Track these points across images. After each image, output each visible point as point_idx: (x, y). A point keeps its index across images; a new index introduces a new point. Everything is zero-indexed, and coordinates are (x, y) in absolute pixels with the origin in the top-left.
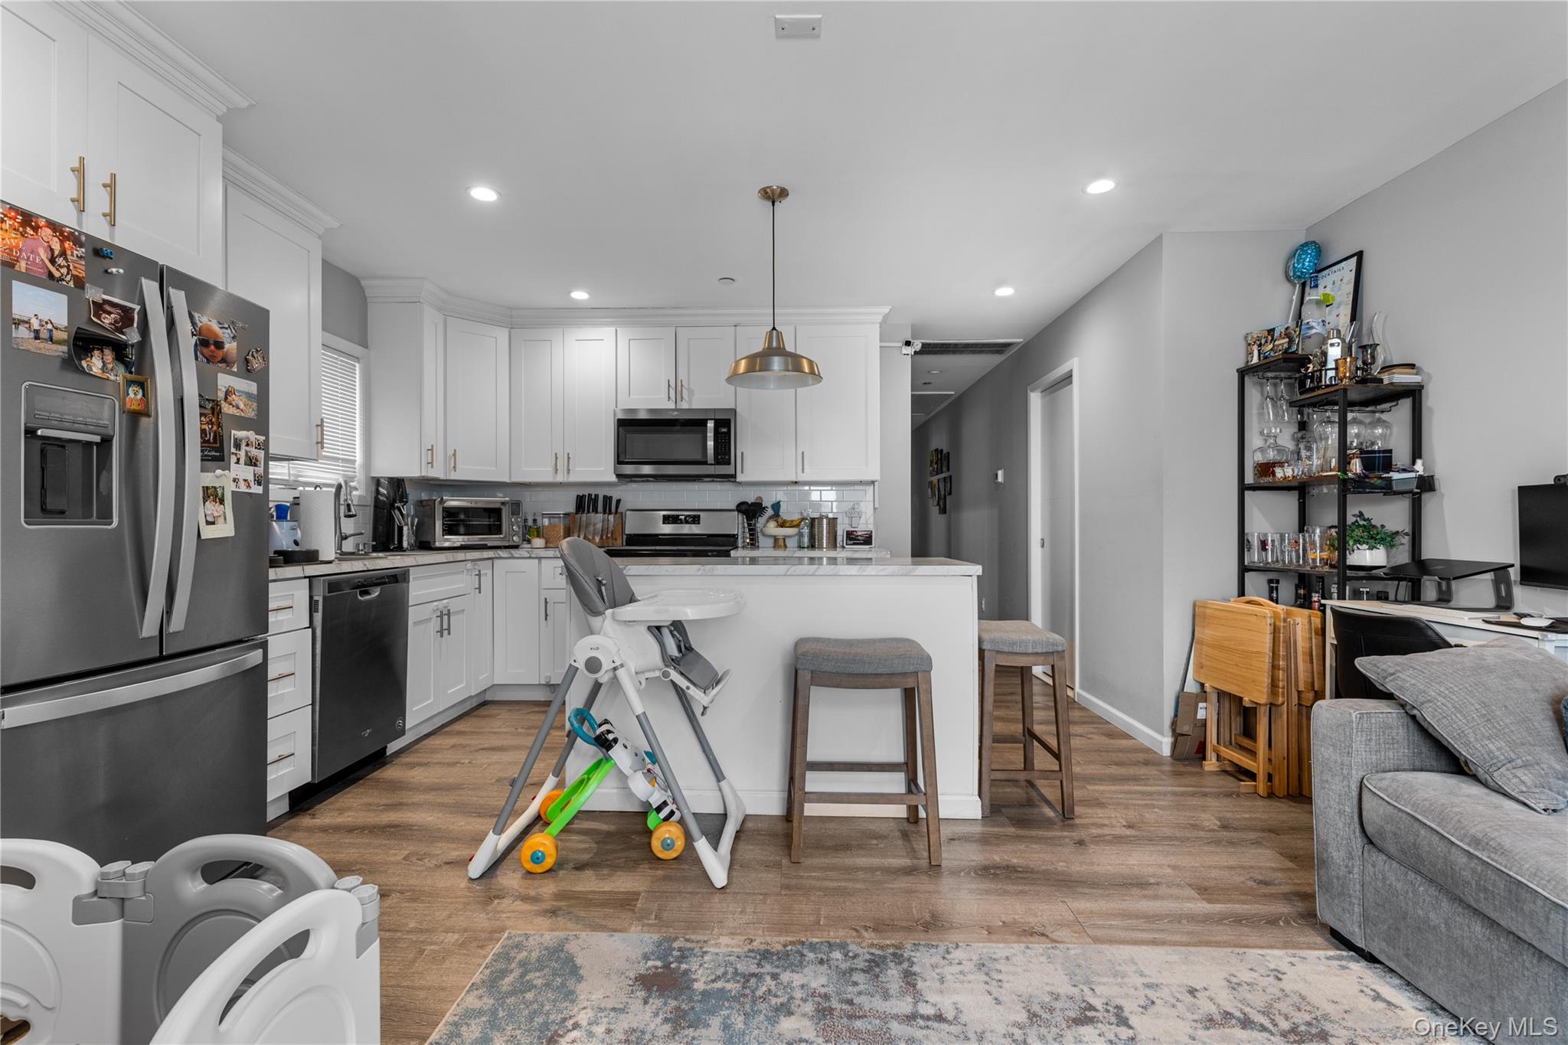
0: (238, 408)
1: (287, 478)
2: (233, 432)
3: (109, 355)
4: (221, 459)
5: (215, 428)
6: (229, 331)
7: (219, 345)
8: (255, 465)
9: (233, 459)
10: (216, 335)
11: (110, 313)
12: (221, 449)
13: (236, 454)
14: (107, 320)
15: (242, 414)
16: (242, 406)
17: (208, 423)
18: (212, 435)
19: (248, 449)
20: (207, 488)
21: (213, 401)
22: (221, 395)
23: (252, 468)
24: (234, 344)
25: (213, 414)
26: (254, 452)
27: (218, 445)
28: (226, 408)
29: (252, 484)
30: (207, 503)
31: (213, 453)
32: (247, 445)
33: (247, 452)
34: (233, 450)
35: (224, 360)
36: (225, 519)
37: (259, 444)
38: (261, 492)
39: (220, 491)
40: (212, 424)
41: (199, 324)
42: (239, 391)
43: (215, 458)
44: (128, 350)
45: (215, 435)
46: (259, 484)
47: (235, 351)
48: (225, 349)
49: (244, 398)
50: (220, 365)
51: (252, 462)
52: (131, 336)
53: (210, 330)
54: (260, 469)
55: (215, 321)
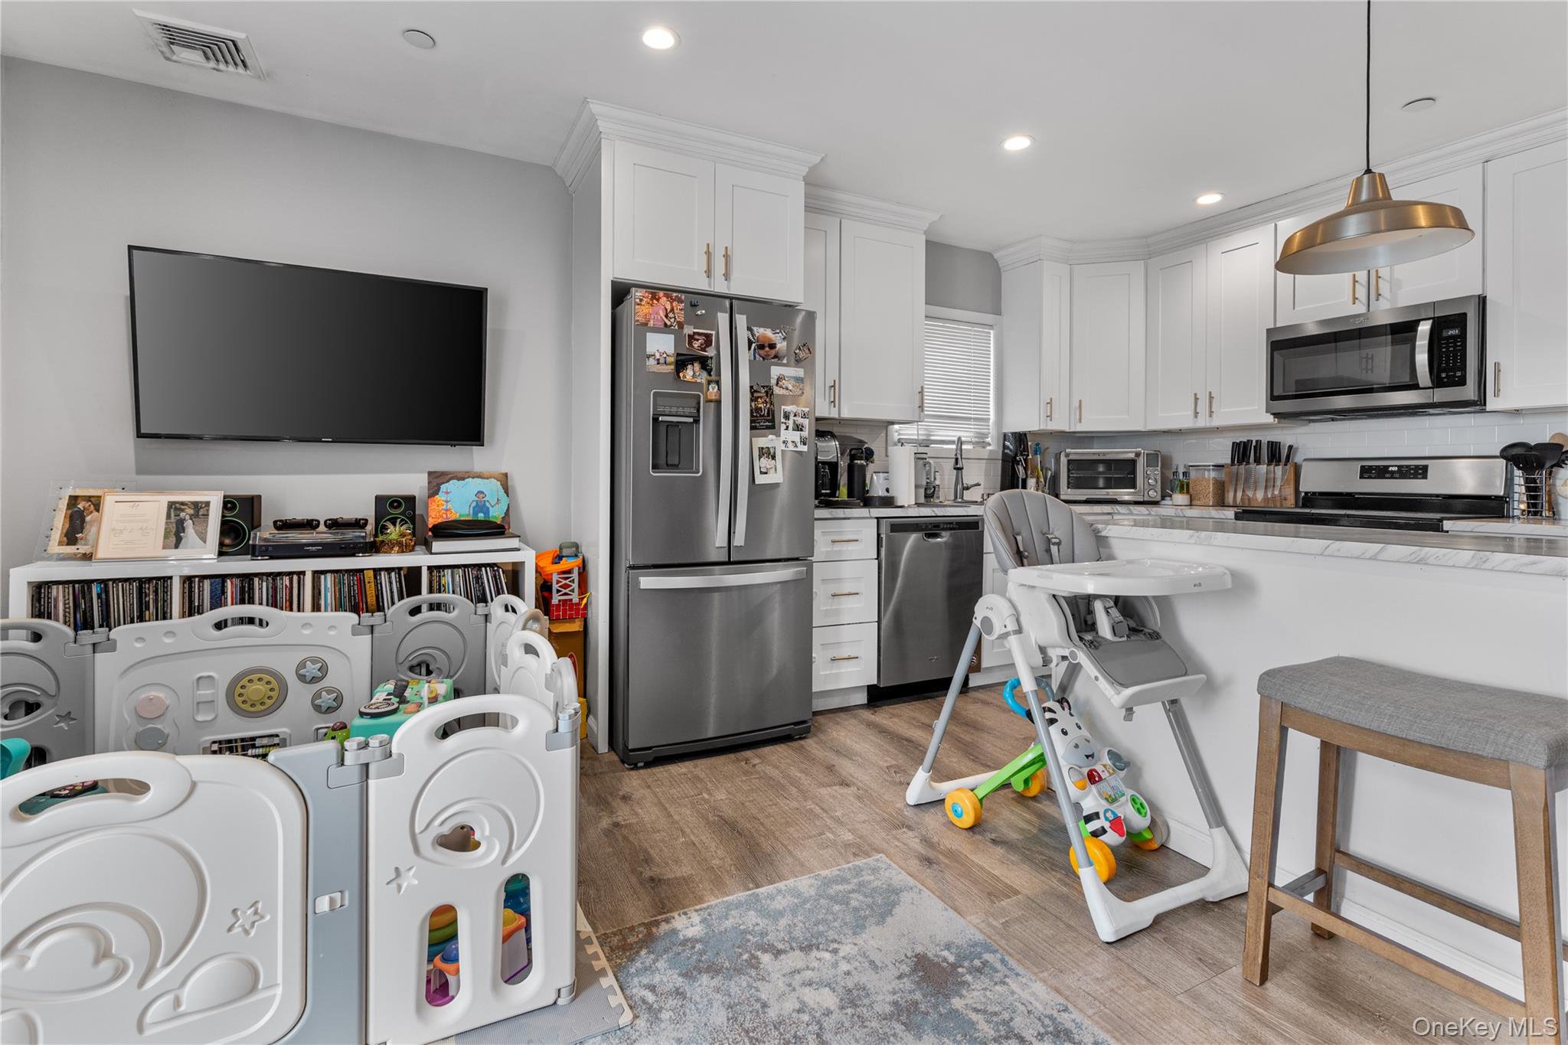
0: (787, 389)
1: (916, 437)
2: (783, 407)
3: (697, 366)
4: (773, 427)
5: (768, 406)
7: (772, 346)
8: (801, 430)
9: (783, 427)
10: (770, 339)
11: (698, 340)
12: (773, 420)
13: (785, 423)
14: (696, 344)
15: (790, 393)
16: (790, 387)
17: (763, 403)
19: (795, 418)
20: (762, 448)
21: (767, 387)
22: (773, 382)
23: (799, 433)
24: (785, 343)
25: (767, 396)
26: (800, 420)
27: (771, 418)
28: (777, 390)
29: (798, 444)
30: (762, 459)
31: (767, 424)
32: (795, 415)
33: (794, 421)
34: (783, 420)
35: (776, 357)
36: (776, 470)
37: (805, 414)
38: (806, 450)
39: (772, 451)
40: (766, 403)
41: (757, 334)
42: (788, 377)
43: (768, 428)
44: (709, 361)
45: (768, 411)
46: (805, 444)
47: (785, 348)
48: (777, 349)
49: (792, 382)
50: (773, 360)
51: (798, 428)
52: (711, 352)
53: (765, 337)
54: (805, 434)
55: (770, 330)
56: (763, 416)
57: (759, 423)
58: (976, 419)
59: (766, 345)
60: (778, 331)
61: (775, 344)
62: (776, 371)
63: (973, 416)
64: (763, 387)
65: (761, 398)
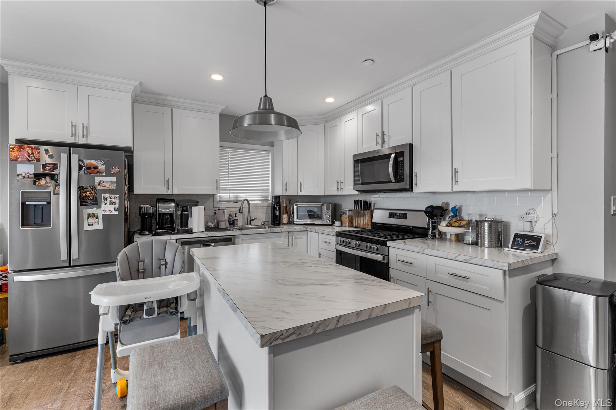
0: (105, 187)
2: (102, 195)
3: (48, 179)
4: (96, 204)
5: (93, 195)
6: (101, 162)
7: (96, 168)
8: (115, 205)
9: (103, 204)
10: (94, 165)
11: (49, 167)
13: (105, 202)
14: (48, 169)
15: (108, 189)
16: (107, 186)
17: (90, 193)
18: (92, 197)
19: (111, 200)
20: (90, 214)
21: (93, 186)
22: (97, 184)
23: (113, 206)
24: (104, 166)
25: (93, 190)
26: (113, 200)
27: (95, 200)
28: (99, 188)
29: (113, 211)
30: (89, 219)
31: (93, 203)
32: (111, 198)
33: (110, 201)
34: (102, 201)
35: (98, 172)
36: (98, 223)
37: (116, 198)
38: (118, 213)
39: (96, 215)
40: (92, 193)
41: (86, 163)
42: (106, 181)
43: (93, 204)
44: (56, 176)
45: (93, 197)
46: (116, 211)
47: (104, 168)
48: (99, 169)
49: (109, 183)
50: (96, 174)
51: (112, 204)
52: (56, 172)
53: (91, 164)
54: (117, 206)
55: (94, 161)
56: (91, 199)
57: (87, 203)
58: (261, 190)
59: (92, 167)
60: (99, 161)
61: (98, 167)
62: (97, 179)
63: (260, 189)
64: (90, 186)
65: (89, 191)
